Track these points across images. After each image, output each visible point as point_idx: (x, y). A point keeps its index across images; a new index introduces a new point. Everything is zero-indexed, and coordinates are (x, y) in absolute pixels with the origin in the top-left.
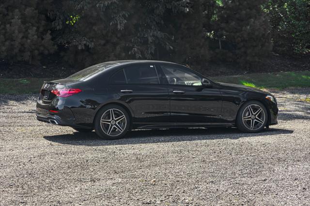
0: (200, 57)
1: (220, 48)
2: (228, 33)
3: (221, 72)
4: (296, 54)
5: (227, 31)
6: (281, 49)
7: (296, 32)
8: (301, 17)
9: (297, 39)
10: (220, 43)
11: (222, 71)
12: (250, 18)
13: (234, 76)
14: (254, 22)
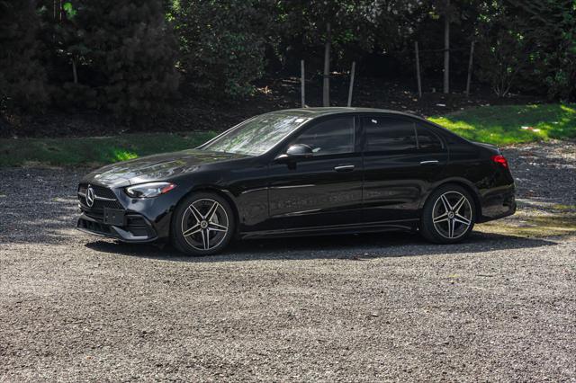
0: (28, 97)
1: (76, 80)
2: (90, 50)
3: (71, 129)
4: (231, 97)
5: (87, 46)
6: (200, 86)
7: (230, 54)
8: (240, 26)
9: (232, 68)
10: (75, 71)
11: (74, 126)
12: (138, 21)
13: (97, 138)
14: (146, 30)
